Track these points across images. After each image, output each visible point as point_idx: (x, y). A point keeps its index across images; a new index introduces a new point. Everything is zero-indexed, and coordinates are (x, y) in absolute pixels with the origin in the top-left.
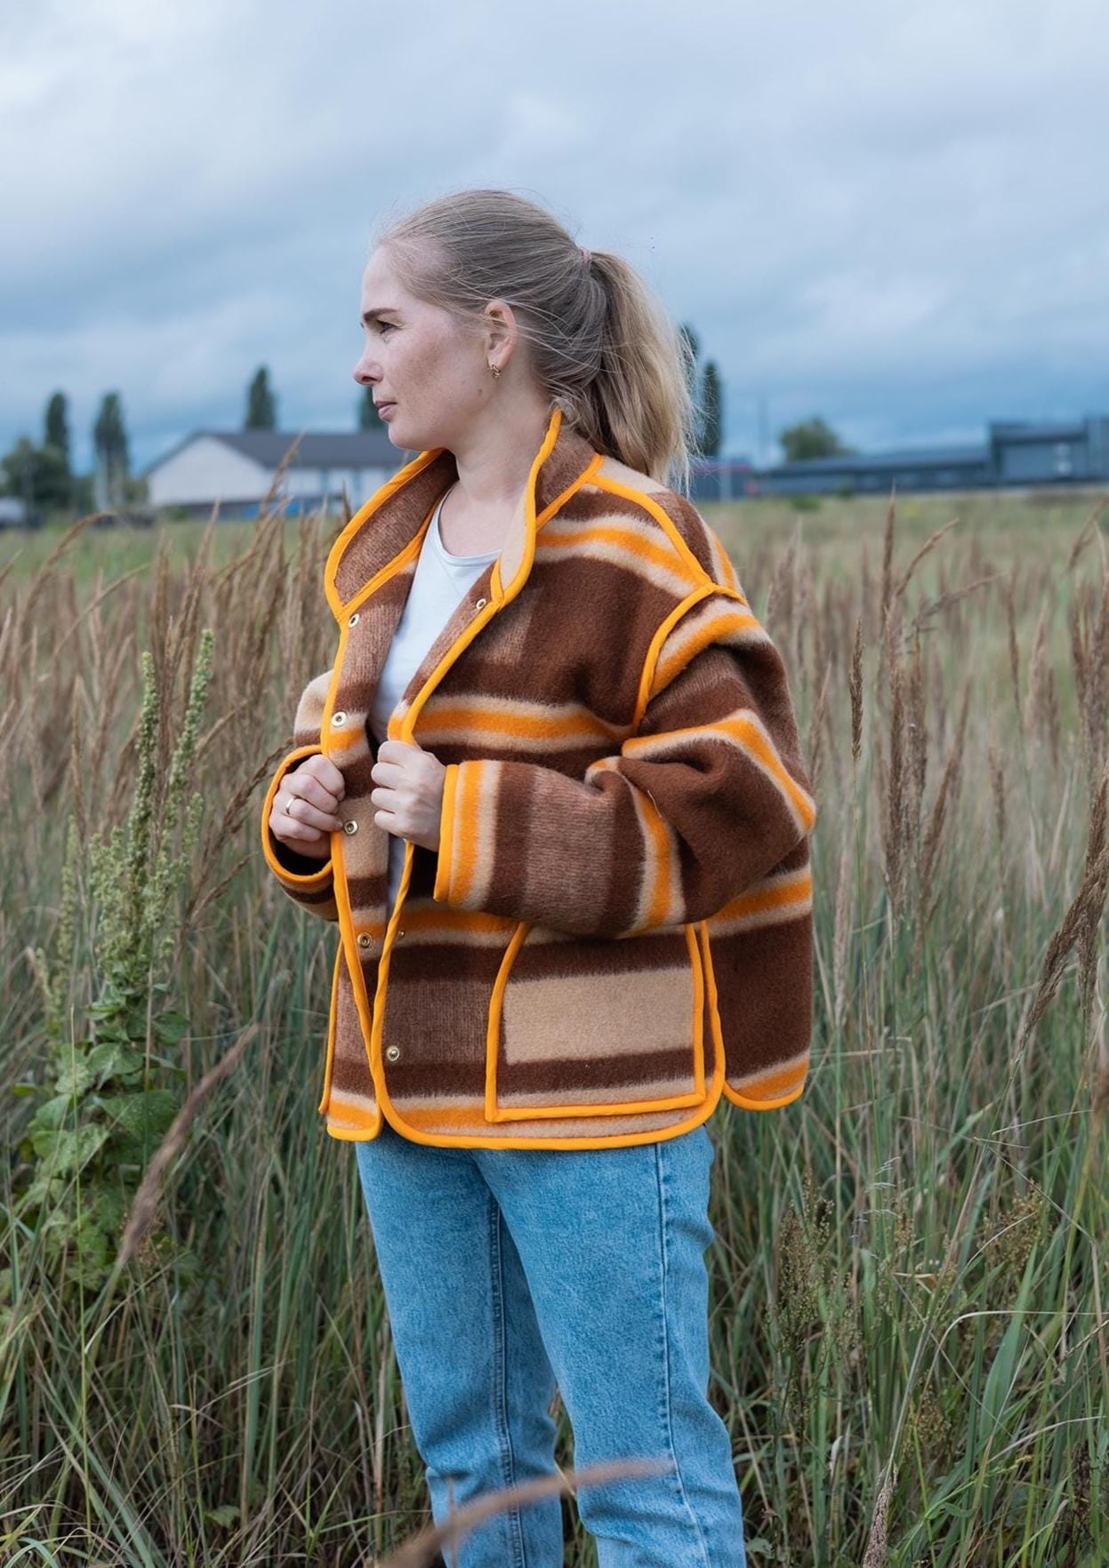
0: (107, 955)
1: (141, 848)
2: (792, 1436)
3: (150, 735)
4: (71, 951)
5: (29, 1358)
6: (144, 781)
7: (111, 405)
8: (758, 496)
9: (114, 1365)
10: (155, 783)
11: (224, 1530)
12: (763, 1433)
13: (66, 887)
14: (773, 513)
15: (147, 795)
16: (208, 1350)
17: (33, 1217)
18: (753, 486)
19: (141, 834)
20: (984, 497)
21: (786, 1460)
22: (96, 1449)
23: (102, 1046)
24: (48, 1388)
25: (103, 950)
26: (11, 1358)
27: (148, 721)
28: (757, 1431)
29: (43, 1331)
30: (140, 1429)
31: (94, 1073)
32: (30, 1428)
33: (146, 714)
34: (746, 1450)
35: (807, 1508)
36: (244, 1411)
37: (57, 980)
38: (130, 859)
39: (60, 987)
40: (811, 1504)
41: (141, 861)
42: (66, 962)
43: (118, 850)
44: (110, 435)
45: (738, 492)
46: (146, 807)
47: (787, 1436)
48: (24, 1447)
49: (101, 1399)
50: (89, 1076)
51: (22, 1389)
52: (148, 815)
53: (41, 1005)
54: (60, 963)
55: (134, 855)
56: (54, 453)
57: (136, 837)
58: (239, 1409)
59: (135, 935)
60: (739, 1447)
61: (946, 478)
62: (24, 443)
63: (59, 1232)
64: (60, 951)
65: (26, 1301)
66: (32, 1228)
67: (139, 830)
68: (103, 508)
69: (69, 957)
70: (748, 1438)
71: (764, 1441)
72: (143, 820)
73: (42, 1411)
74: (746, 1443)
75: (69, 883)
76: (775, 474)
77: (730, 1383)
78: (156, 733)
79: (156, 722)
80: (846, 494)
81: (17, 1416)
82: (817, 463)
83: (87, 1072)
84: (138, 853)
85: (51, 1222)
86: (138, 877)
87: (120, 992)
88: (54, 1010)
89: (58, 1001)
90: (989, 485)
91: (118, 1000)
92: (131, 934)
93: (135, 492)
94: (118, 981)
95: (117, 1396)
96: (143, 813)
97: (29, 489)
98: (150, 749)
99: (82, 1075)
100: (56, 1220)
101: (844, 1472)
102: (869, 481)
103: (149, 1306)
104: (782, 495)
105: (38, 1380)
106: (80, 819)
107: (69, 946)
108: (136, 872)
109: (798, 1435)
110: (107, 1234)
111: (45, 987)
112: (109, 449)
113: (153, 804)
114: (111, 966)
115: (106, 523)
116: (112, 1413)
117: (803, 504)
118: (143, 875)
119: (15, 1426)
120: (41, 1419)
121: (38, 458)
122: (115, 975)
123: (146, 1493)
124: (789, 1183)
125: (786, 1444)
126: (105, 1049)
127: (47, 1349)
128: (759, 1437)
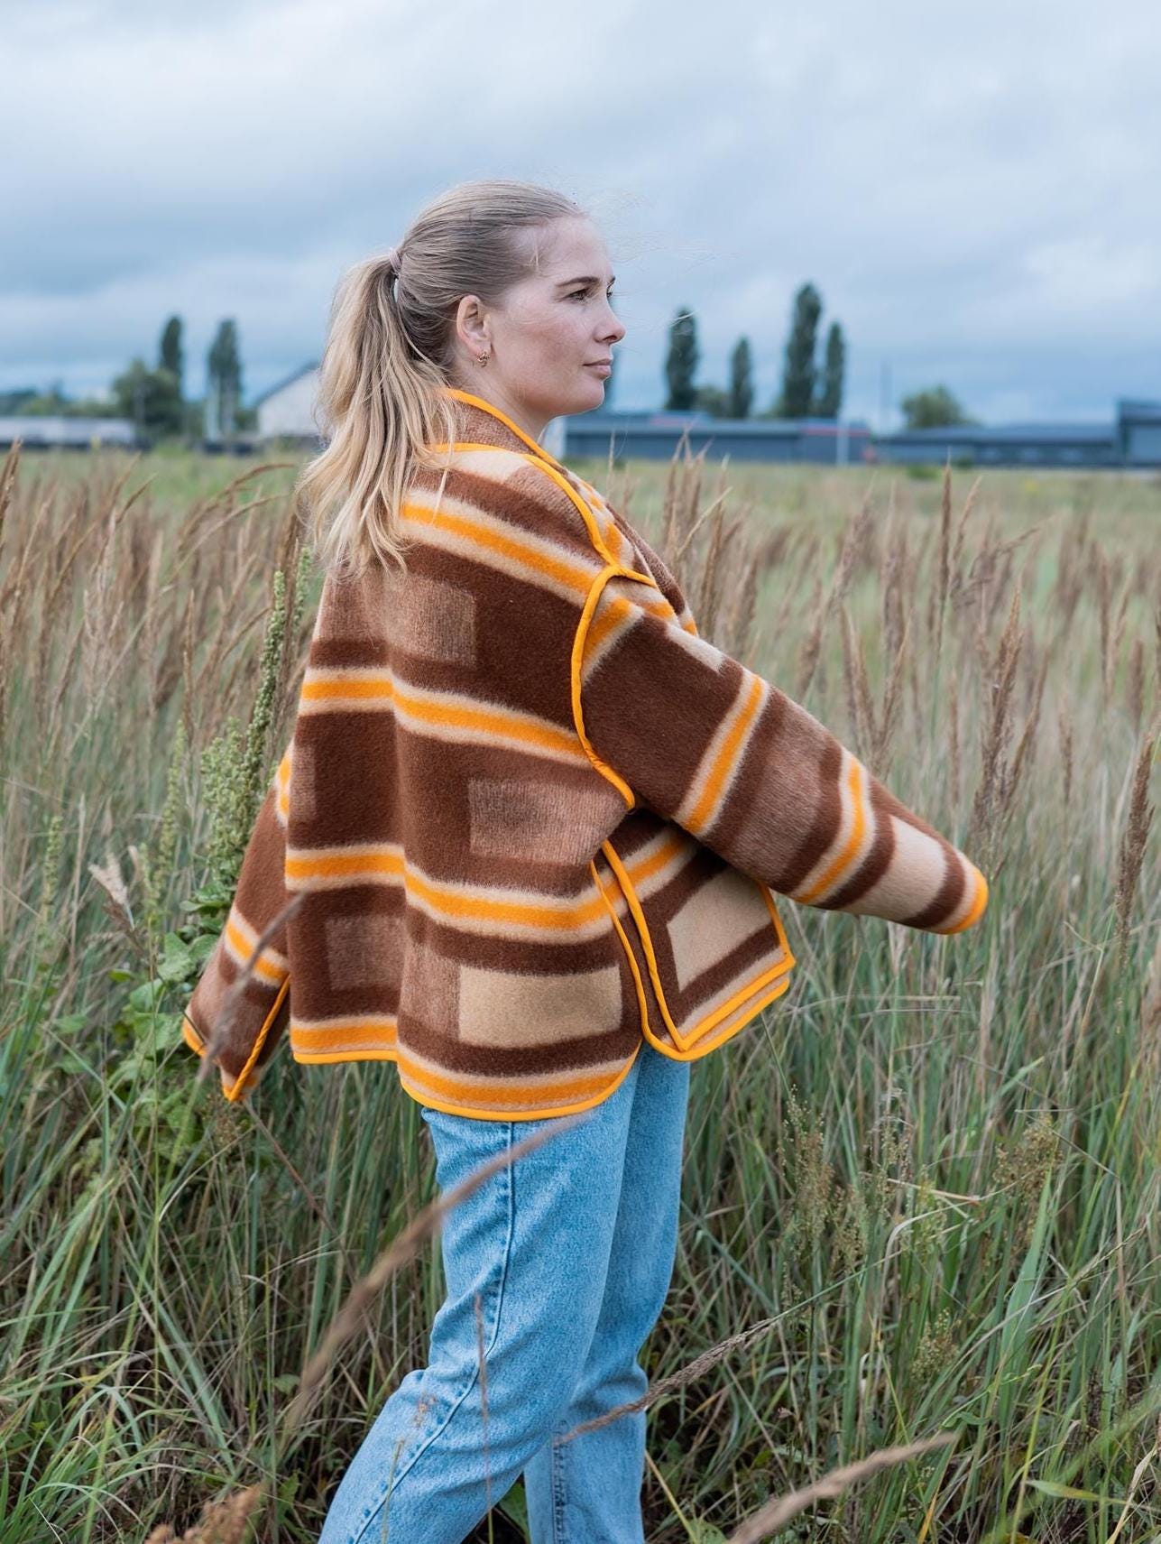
0: (216, 852)
1: (257, 754)
2: (827, 1354)
3: (275, 649)
4: (173, 848)
5: (114, 1222)
6: (266, 692)
7: (227, 333)
8: (874, 462)
9: (193, 1236)
10: (276, 694)
11: (285, 1396)
12: (799, 1349)
13: (171, 787)
14: (889, 480)
15: (268, 705)
16: (279, 1230)
17: (125, 1090)
18: (870, 452)
19: (258, 742)
20: (1108, 477)
21: (820, 1376)
22: (171, 1311)
23: (204, 937)
24: (129, 1251)
25: (213, 847)
26: (97, 1220)
27: (274, 636)
28: (794, 1347)
29: (128, 1199)
30: (212, 1297)
31: (195, 960)
32: (111, 1288)
33: (273, 630)
34: (782, 1364)
35: (837, 1422)
36: (311, 1288)
37: (158, 874)
38: (246, 764)
39: (160, 881)
40: (840, 1418)
41: (256, 767)
42: (167, 858)
43: (235, 754)
44: (225, 362)
45: (855, 456)
46: (265, 717)
47: (822, 1354)
48: (104, 1302)
49: (178, 1266)
50: (190, 964)
51: (105, 1252)
52: (267, 723)
53: (141, 898)
54: (162, 859)
55: (249, 760)
56: (167, 377)
57: (254, 744)
58: (305, 1287)
59: (245, 835)
60: (775, 1362)
61: (1071, 455)
62: (138, 366)
63: (150, 1108)
64: (162, 848)
65: (115, 1169)
66: (124, 1101)
67: (257, 738)
68: (213, 433)
69: (170, 854)
70: (785, 1353)
71: (800, 1357)
72: (262, 728)
73: (122, 1274)
74: (782, 1358)
75: (174, 784)
76: (895, 442)
77: (771, 1299)
78: (281, 647)
79: (281, 638)
80: (964, 465)
81: (99, 1276)
82: (938, 433)
83: (189, 960)
84: (254, 759)
85: (143, 1099)
86: (251, 782)
87: (226, 887)
88: (154, 903)
89: (158, 895)
90: (1116, 465)
91: (223, 895)
92: (241, 834)
93: (246, 420)
94: (224, 877)
95: (194, 1263)
96: (261, 722)
97: (140, 410)
98: (274, 662)
99: (184, 963)
100: (148, 1097)
101: (874, 1390)
102: (991, 454)
103: (228, 1184)
104: (901, 462)
105: (120, 1243)
106: (188, 723)
107: (171, 844)
108: (250, 777)
109: (833, 1354)
110: (196, 1114)
111: (146, 881)
112: (223, 376)
113: (272, 714)
114: (220, 863)
115: (214, 449)
116: (187, 1277)
117: (920, 473)
118: (257, 780)
119: (97, 1283)
120: (121, 1281)
121: (150, 380)
122: (222, 872)
123: (214, 1357)
124: (841, 1120)
125: (820, 1361)
126: (208, 940)
127: (130, 1218)
128: (796, 1353)
